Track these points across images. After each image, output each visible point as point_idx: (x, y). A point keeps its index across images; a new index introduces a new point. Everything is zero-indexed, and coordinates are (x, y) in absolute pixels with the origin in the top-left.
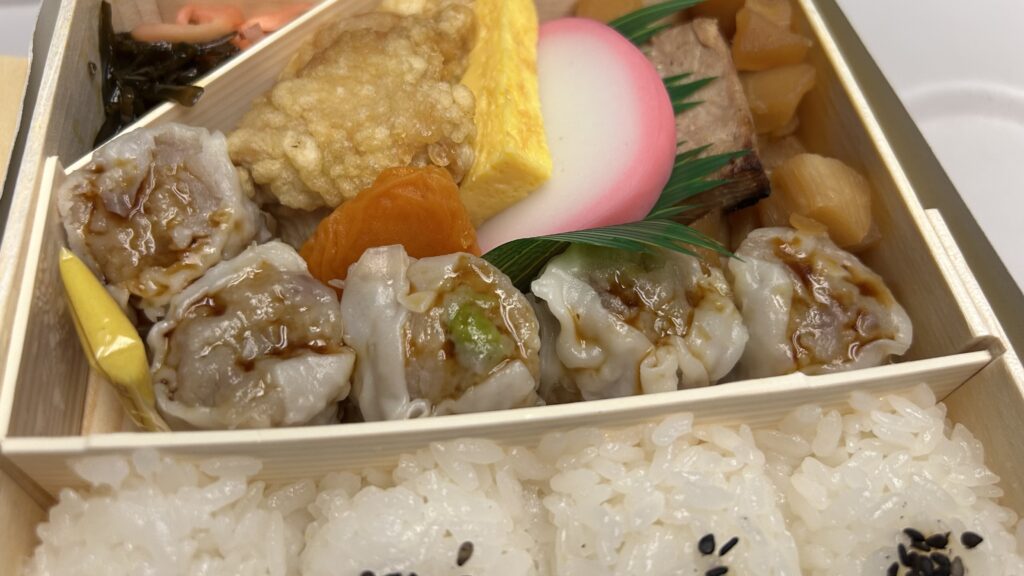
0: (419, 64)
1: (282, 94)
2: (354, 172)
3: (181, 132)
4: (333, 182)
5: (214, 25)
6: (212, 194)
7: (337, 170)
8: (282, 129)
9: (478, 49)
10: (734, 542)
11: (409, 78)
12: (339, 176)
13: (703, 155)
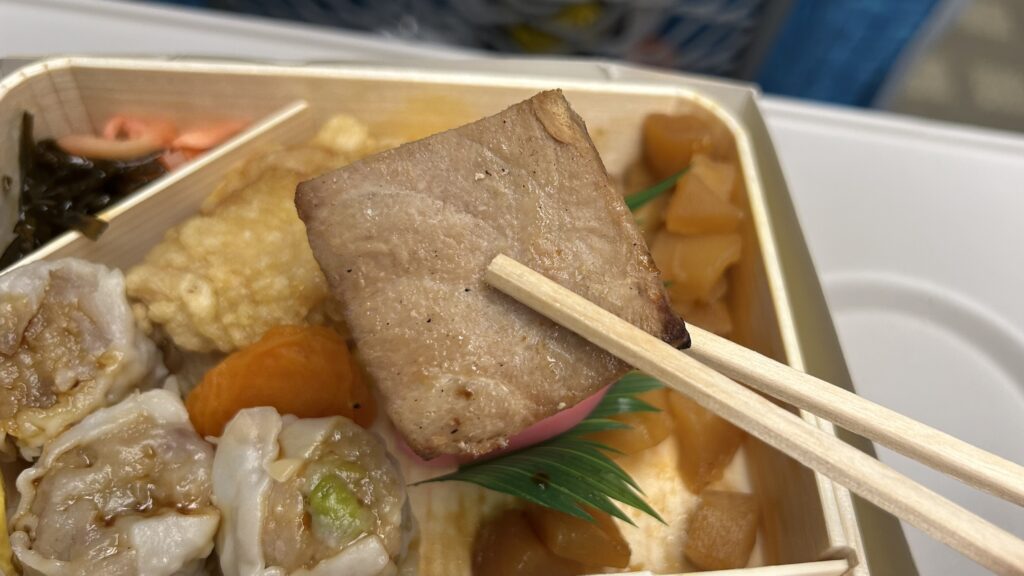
1: (190, 233)
2: (245, 321)
3: (79, 267)
4: (225, 329)
5: (142, 140)
6: (102, 336)
7: (228, 319)
8: (185, 270)
12: (232, 325)
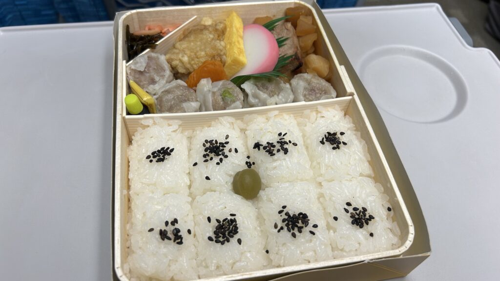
0: (212, 36)
1: (178, 45)
2: (197, 63)
3: (153, 55)
5: (156, 30)
7: (193, 62)
8: (178, 54)
9: (227, 34)
10: (286, 134)
11: (209, 40)
12: (193, 64)
13: (285, 56)
